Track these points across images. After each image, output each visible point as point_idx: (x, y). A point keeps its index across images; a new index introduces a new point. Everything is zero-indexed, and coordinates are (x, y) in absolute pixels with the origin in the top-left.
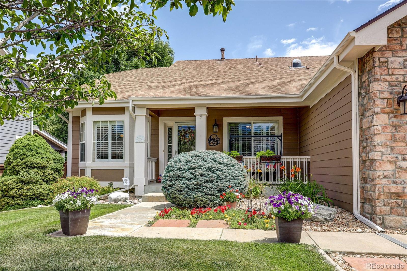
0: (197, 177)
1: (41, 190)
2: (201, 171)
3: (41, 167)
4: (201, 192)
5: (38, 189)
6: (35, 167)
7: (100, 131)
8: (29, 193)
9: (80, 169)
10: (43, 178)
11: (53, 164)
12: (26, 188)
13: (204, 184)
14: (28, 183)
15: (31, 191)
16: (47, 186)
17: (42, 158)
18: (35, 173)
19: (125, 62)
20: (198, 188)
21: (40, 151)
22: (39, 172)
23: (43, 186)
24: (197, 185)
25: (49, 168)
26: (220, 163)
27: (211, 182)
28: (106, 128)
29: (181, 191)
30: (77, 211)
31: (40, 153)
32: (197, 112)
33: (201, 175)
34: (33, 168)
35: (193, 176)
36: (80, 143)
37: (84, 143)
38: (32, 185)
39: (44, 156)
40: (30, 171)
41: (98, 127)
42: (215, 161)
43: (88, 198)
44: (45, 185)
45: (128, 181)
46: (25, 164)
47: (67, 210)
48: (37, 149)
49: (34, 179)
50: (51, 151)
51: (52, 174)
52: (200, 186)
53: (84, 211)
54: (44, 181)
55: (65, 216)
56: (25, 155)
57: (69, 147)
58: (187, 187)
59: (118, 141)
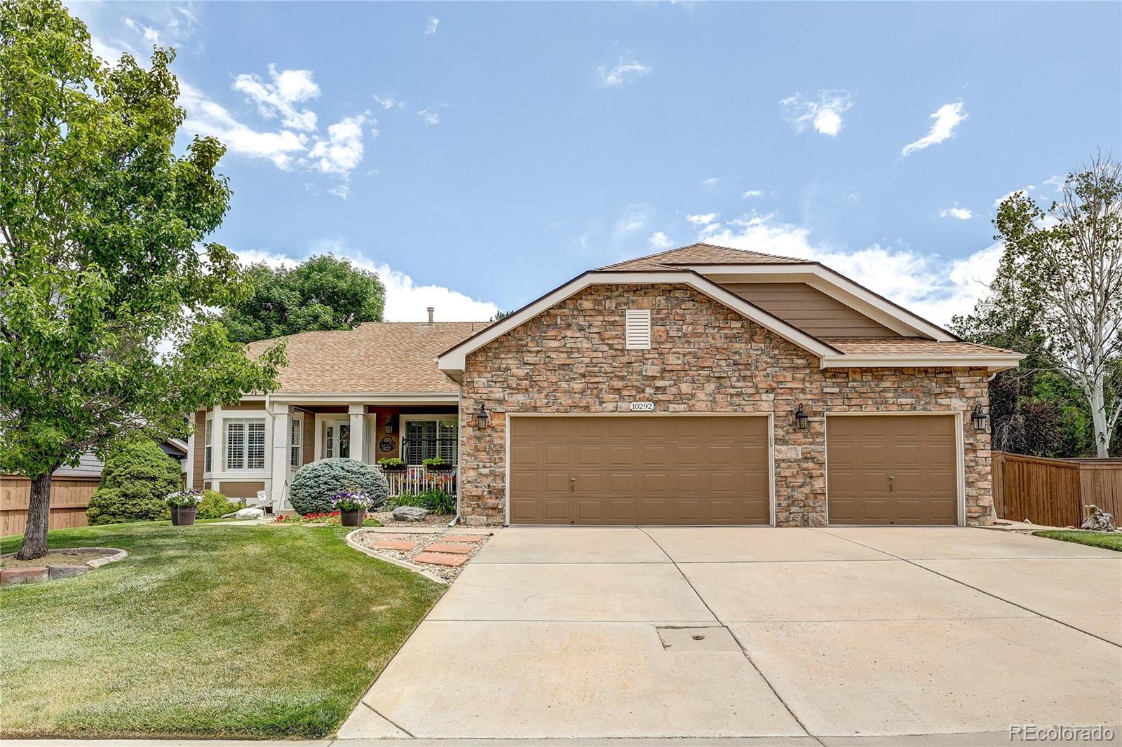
0: (321, 485)
1: (150, 506)
2: (325, 479)
3: (151, 477)
4: (324, 500)
5: (147, 504)
6: (143, 478)
7: (233, 431)
8: (134, 510)
9: (205, 481)
10: (153, 491)
11: (166, 474)
12: (131, 503)
13: (326, 492)
14: (134, 497)
15: (138, 507)
16: (158, 501)
17: (152, 466)
18: (142, 485)
19: (297, 308)
20: (321, 497)
21: (150, 458)
22: (148, 483)
23: (153, 501)
24: (320, 493)
25: (160, 479)
26: (348, 472)
27: (335, 490)
28: (241, 427)
29: (303, 500)
30: (185, 507)
31: (149, 460)
32: (352, 411)
33: (326, 483)
34: (140, 479)
35: (316, 484)
36: (206, 446)
37: (211, 447)
38: (139, 500)
39: (154, 464)
40: (136, 483)
41: (230, 426)
42: (343, 469)
43: (194, 497)
44: (155, 500)
45: (265, 496)
46: (129, 473)
47: (177, 505)
48: (146, 455)
49: (141, 492)
50: (164, 457)
51: (165, 487)
52: (322, 494)
53: (191, 507)
54: (153, 494)
55: (174, 511)
56: (129, 462)
57: (190, 447)
58: (310, 495)
59: (258, 445)
